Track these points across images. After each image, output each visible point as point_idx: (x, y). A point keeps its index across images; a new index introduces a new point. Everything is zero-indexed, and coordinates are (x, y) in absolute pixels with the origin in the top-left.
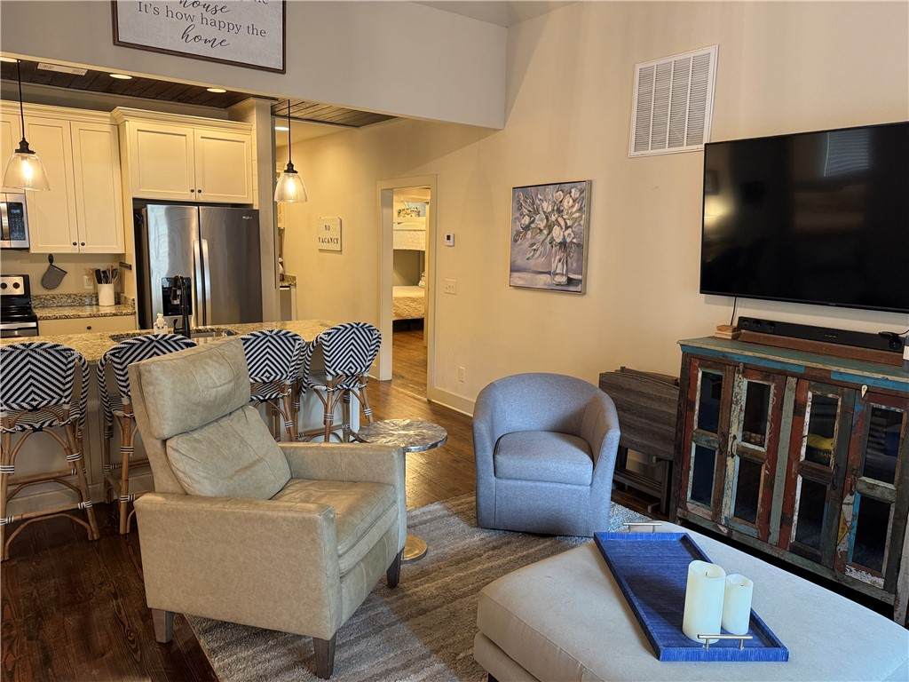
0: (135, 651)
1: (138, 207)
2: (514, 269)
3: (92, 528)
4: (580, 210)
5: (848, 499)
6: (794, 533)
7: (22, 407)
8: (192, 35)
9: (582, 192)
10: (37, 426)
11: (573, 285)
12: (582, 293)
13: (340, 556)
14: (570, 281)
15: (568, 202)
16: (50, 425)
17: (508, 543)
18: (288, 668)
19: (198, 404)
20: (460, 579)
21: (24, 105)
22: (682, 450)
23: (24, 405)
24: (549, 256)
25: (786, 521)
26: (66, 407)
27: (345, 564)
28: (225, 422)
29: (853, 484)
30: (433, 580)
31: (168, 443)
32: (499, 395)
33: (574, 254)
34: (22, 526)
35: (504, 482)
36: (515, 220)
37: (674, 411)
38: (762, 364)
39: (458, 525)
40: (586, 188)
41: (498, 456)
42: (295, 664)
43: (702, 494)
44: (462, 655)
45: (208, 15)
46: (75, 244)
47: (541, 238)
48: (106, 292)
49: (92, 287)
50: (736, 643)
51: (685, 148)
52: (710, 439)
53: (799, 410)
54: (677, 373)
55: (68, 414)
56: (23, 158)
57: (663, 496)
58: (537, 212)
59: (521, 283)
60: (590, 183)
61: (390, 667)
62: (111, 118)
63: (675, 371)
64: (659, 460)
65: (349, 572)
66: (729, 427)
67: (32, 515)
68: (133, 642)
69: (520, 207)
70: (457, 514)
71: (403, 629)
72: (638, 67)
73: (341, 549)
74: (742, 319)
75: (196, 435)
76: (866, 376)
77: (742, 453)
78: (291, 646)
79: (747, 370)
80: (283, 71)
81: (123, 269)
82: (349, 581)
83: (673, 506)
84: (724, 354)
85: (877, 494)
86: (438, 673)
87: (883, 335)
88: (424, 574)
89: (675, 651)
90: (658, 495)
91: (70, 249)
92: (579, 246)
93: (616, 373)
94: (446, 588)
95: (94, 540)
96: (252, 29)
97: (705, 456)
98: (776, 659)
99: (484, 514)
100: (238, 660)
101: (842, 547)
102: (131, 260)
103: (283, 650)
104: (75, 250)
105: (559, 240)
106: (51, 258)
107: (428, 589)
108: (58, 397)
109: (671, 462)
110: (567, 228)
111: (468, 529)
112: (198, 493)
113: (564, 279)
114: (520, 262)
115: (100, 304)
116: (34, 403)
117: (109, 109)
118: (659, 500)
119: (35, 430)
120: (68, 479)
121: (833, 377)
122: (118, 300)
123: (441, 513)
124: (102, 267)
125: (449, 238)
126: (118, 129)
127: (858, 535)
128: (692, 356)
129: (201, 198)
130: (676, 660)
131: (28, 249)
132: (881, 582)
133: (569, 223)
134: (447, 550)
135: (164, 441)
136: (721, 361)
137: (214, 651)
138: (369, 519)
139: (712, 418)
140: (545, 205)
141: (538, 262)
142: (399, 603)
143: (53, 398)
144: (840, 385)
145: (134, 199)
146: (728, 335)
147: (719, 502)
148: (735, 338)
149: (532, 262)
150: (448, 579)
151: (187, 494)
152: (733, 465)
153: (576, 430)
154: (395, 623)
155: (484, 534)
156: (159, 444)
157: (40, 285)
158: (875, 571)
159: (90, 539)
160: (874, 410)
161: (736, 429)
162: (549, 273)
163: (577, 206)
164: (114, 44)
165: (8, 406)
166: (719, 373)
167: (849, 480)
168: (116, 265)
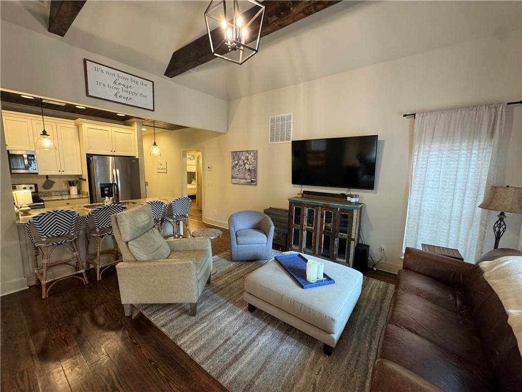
0: (118, 321)
1: (88, 157)
2: (233, 178)
3: (85, 280)
4: (254, 159)
5: (336, 239)
6: (322, 251)
7: (53, 236)
8: (118, 95)
9: (254, 154)
10: (59, 243)
11: (253, 182)
12: (256, 185)
13: (198, 274)
14: (252, 181)
15: (250, 157)
16: (65, 242)
17: (242, 265)
18: (180, 315)
19: (138, 228)
20: (230, 277)
21: (44, 117)
22: (290, 230)
23: (54, 235)
24: (245, 174)
25: (320, 247)
26: (72, 234)
27: (199, 277)
28: (147, 234)
29: (337, 235)
30: (221, 279)
31: (129, 243)
32: (235, 218)
33: (253, 173)
34: (54, 283)
35: (240, 246)
36: (232, 162)
37: (287, 219)
38: (312, 204)
39: (225, 261)
40: (256, 153)
41: (238, 238)
42: (182, 314)
43: (296, 243)
44: (237, 301)
45: (125, 89)
46: (59, 171)
47: (241, 168)
48: (74, 190)
49: (66, 188)
50: (322, 281)
51: (286, 142)
52: (298, 226)
53: (322, 216)
54: (288, 209)
55: (73, 236)
56: (44, 137)
57: (284, 245)
58: (240, 160)
59: (235, 182)
60: (257, 151)
61: (215, 308)
62: (75, 122)
63: (287, 208)
64: (283, 234)
65: (200, 279)
66: (303, 222)
67: (58, 278)
68: (115, 318)
69: (234, 158)
70: (224, 258)
71: (216, 296)
72: (270, 117)
73: (198, 272)
74: (304, 191)
75: (137, 239)
76: (339, 205)
77: (307, 229)
78: (178, 308)
79: (308, 206)
80: (153, 110)
81: (81, 181)
82: (200, 282)
83: (288, 247)
84: (301, 202)
85: (343, 237)
86: (231, 307)
87: (341, 194)
88: (218, 278)
89: (307, 286)
90: (283, 244)
91: (56, 173)
92: (254, 170)
93: (268, 209)
94: (226, 281)
95: (86, 285)
96: (141, 95)
97: (297, 231)
98: (332, 283)
99: (233, 257)
100: (160, 316)
101: (335, 253)
102: (86, 176)
103: (176, 310)
104: (60, 173)
105: (248, 168)
106: (47, 177)
107: (220, 282)
108: (69, 231)
109: (287, 235)
110: (250, 164)
111: (228, 262)
112: (142, 260)
113: (250, 181)
114: (234, 175)
115: (71, 194)
116: (59, 234)
117: (74, 119)
118: (283, 246)
119: (58, 244)
120: (69, 263)
121: (331, 206)
122: (79, 192)
123: (218, 258)
124: (71, 180)
125: (209, 168)
126: (78, 127)
127: (339, 249)
128: (292, 203)
129: (115, 154)
130: (308, 288)
131: (37, 173)
132: (345, 261)
133: (251, 163)
134: (223, 270)
135: (127, 243)
136: (300, 204)
137: (150, 315)
138: (204, 262)
139: (298, 221)
140: (243, 157)
141: (241, 175)
142: (212, 288)
143: (67, 231)
144: (332, 208)
145: (87, 154)
146: (300, 196)
147: (301, 244)
148: (302, 197)
149: (239, 175)
150: (226, 278)
151: (137, 260)
152: (305, 233)
153: (259, 227)
154: (212, 295)
155: (234, 263)
156: (125, 244)
157: (42, 188)
158: (344, 258)
159: (85, 284)
160: (342, 214)
161: (305, 223)
162: (245, 179)
163: (253, 158)
164: (87, 96)
165: (46, 236)
166: (299, 207)
167: (336, 234)
168: (78, 179)
